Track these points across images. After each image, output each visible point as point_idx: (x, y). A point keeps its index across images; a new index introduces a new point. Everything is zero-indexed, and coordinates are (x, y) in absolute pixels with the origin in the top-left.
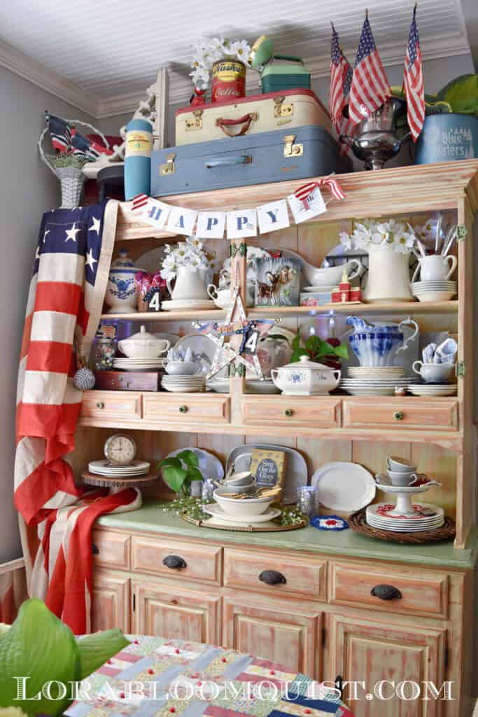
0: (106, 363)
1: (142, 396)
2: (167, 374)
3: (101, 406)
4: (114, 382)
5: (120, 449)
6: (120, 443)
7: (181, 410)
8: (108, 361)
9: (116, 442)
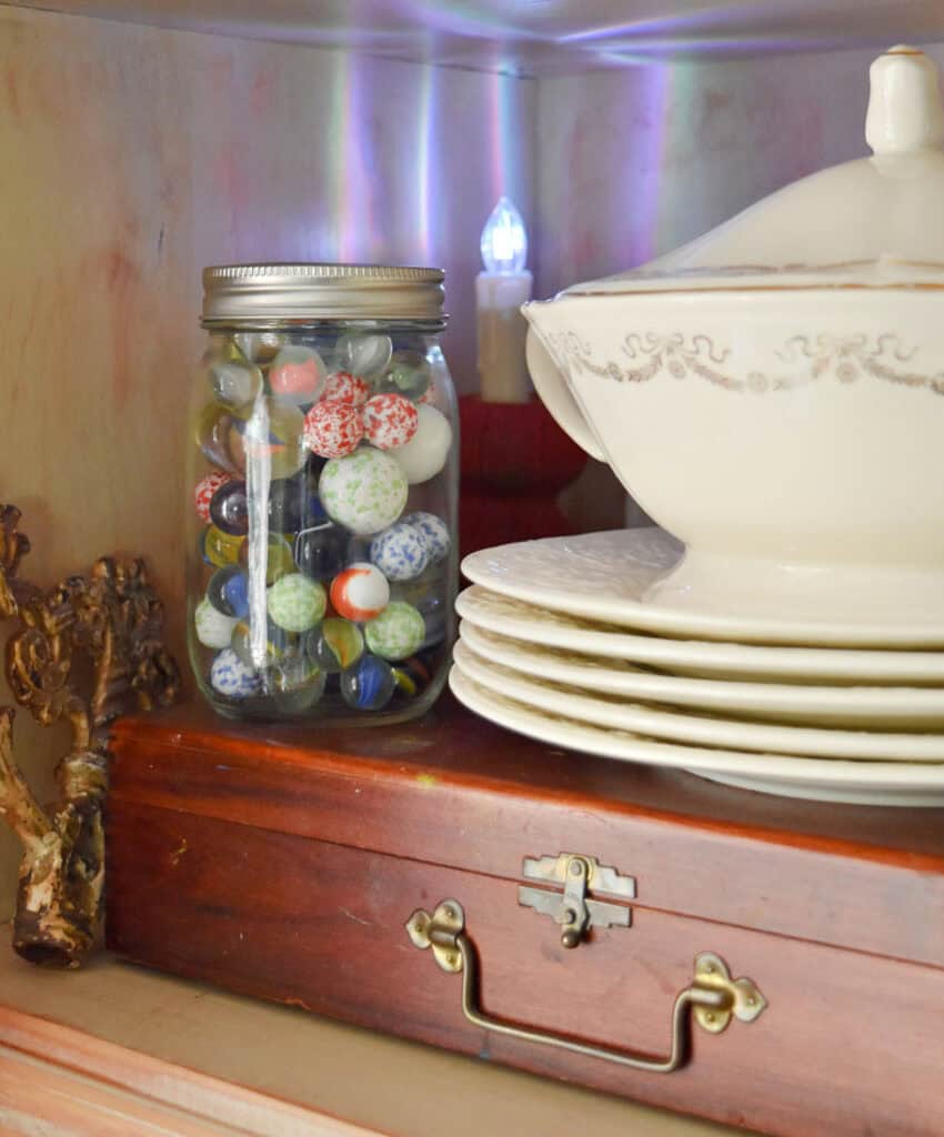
0: (333, 609)
4: (463, 939)
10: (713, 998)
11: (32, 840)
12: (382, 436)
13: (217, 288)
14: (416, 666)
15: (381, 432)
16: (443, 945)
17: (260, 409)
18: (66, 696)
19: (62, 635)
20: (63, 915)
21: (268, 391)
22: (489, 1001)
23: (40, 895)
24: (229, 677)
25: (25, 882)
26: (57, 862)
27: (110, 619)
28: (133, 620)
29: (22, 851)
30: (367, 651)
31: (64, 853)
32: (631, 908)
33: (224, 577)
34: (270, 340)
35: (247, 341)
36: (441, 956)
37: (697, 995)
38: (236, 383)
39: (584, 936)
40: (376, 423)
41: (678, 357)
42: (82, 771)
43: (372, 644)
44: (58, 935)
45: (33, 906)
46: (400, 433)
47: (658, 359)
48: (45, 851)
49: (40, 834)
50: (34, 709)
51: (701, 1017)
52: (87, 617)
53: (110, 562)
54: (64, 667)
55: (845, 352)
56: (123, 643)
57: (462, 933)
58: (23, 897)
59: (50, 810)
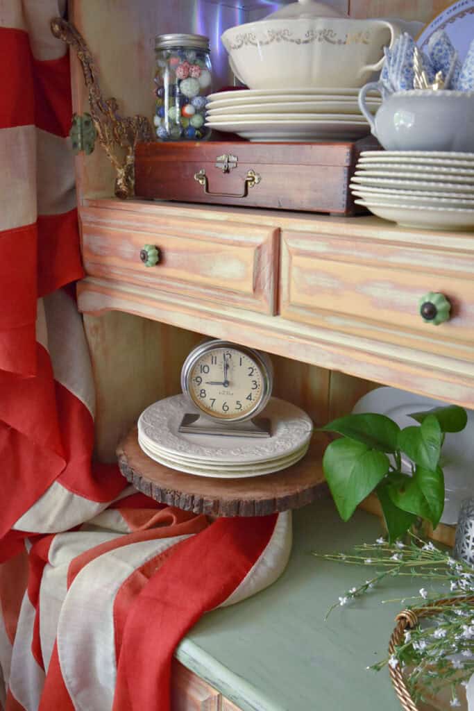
0: (182, 115)
1: (278, 233)
2: (376, 145)
3: (152, 258)
4: (205, 177)
5: (226, 383)
6: (227, 367)
7: (430, 313)
8: (188, 110)
9: (214, 361)
10: (251, 179)
11: (118, 170)
12: (193, 74)
13: (158, 40)
14: (201, 130)
15: (193, 73)
16: (200, 179)
17: (167, 71)
18: (127, 142)
19: (126, 128)
20: (125, 185)
21: (169, 66)
22: (210, 190)
23: (120, 181)
24: (160, 132)
25: (117, 180)
26: (124, 175)
27: (138, 128)
28: (143, 131)
29: (117, 173)
30: (190, 125)
31: (125, 173)
32: (237, 163)
33: (159, 109)
34: (169, 51)
35: (164, 53)
36: (201, 181)
37: (248, 179)
38: (162, 63)
39: (227, 171)
40: (192, 71)
41: (246, 40)
42: (130, 159)
43: (191, 123)
44: (124, 189)
45: (119, 184)
46: (197, 73)
47: (242, 42)
48: (121, 172)
49: (120, 168)
50: (119, 143)
51: (249, 183)
52: (132, 127)
53: (138, 116)
54: (127, 135)
55: (277, 34)
56: (140, 134)
57: (205, 175)
58: (117, 182)
59: (123, 165)
